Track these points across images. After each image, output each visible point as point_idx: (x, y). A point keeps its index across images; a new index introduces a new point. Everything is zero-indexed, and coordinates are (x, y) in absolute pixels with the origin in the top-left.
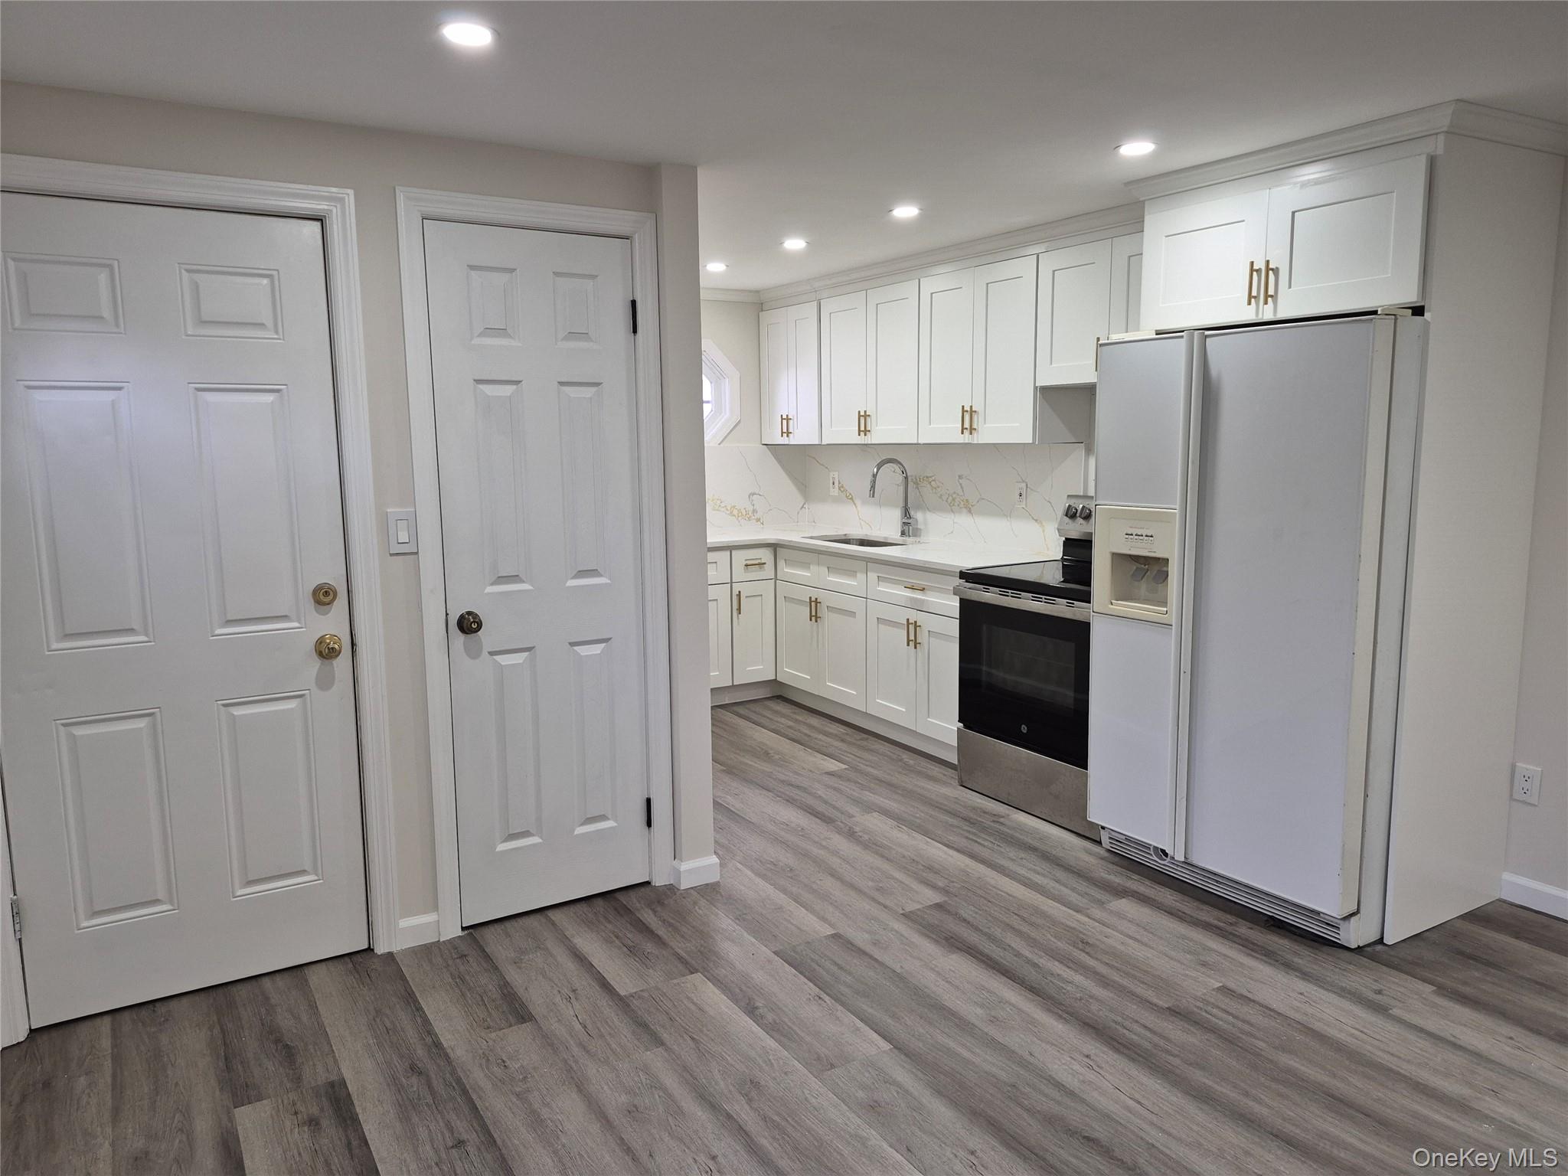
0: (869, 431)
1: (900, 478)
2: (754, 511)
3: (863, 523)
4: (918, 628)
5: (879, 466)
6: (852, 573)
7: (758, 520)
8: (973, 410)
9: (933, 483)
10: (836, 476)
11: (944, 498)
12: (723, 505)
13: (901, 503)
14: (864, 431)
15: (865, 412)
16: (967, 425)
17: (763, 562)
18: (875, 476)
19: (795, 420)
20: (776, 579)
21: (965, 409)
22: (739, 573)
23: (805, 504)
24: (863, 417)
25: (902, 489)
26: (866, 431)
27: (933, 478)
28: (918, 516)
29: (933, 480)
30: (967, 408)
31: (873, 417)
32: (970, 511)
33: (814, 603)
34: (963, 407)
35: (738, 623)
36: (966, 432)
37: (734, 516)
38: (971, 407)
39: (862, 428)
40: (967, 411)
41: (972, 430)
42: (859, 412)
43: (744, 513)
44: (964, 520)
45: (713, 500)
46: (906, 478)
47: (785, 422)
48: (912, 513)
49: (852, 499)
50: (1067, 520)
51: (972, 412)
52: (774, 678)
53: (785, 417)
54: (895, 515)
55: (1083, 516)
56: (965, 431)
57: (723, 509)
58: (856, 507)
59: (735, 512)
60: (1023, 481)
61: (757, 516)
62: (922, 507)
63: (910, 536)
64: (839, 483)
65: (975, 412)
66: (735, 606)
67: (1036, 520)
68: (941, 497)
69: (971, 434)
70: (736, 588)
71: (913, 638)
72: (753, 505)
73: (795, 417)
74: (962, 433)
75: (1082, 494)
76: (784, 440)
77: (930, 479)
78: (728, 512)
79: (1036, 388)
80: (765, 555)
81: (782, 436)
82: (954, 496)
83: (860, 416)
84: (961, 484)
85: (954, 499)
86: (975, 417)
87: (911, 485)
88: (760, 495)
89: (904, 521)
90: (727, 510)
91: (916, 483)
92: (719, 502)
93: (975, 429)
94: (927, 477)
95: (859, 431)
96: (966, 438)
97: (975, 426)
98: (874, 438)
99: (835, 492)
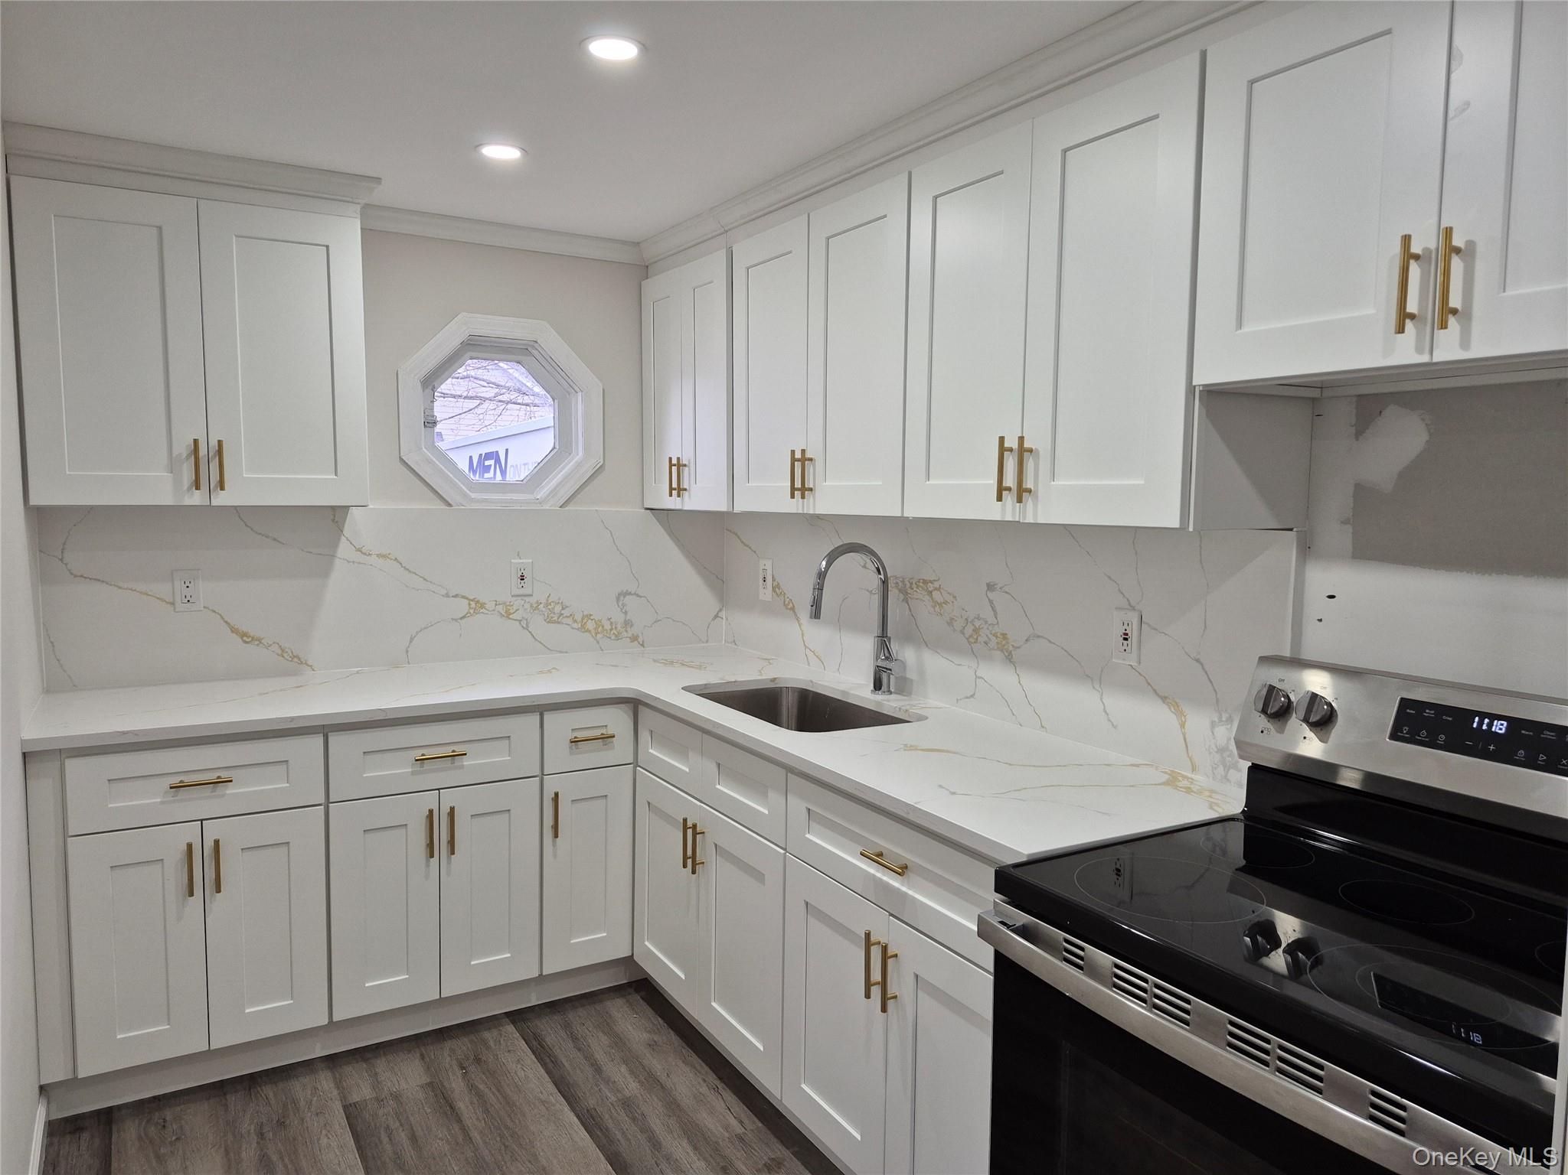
0: (811, 490)
1: (874, 581)
2: (628, 624)
3: (810, 655)
4: (890, 962)
5: (832, 558)
6: (759, 789)
7: (634, 639)
8: (1026, 445)
9: (936, 594)
10: (768, 564)
11: (958, 625)
12: (566, 613)
13: (876, 630)
14: (800, 489)
15: (803, 451)
16: (1010, 480)
17: (610, 732)
18: (822, 575)
19: (692, 469)
20: (636, 764)
21: (1006, 445)
22: (559, 755)
23: (721, 610)
24: (800, 461)
25: (876, 600)
26: (805, 490)
27: (936, 585)
28: (907, 654)
29: (936, 589)
30: (1011, 442)
31: (819, 464)
32: (1009, 659)
33: (691, 831)
34: (1002, 439)
35: (555, 856)
36: (1009, 498)
37: (588, 631)
38: (1021, 439)
39: (798, 484)
40: (1011, 450)
41: (1022, 492)
42: (793, 452)
43: (608, 627)
44: (998, 676)
45: (547, 604)
46: (885, 582)
47: (674, 469)
48: (894, 647)
49: (793, 609)
50: (1262, 721)
51: (1023, 452)
52: (628, 953)
53: (674, 461)
54: (864, 647)
55: (1313, 719)
56: (1005, 493)
57: (566, 621)
58: (800, 625)
59: (590, 625)
60: (1133, 609)
61: (631, 632)
62: (915, 637)
63: (891, 693)
64: (774, 580)
65: (1031, 451)
66: (549, 821)
67: (1164, 699)
68: (950, 623)
69: (1020, 500)
70: (552, 785)
71: (879, 978)
72: (626, 613)
73: (692, 461)
74: (1000, 498)
75: (1287, 653)
76: (673, 503)
77: (931, 587)
78: (575, 625)
79: (1191, 389)
80: (617, 721)
81: (671, 495)
82: (977, 624)
83: (793, 460)
84: (991, 602)
85: (976, 630)
86: (1030, 464)
87: (893, 595)
88: (638, 595)
89: (880, 663)
90: (575, 621)
91: (903, 591)
92: (558, 608)
93: (1029, 491)
94: (925, 582)
95: (793, 489)
96: (1007, 511)
97: (1029, 484)
98: (822, 504)
99: (766, 594)
